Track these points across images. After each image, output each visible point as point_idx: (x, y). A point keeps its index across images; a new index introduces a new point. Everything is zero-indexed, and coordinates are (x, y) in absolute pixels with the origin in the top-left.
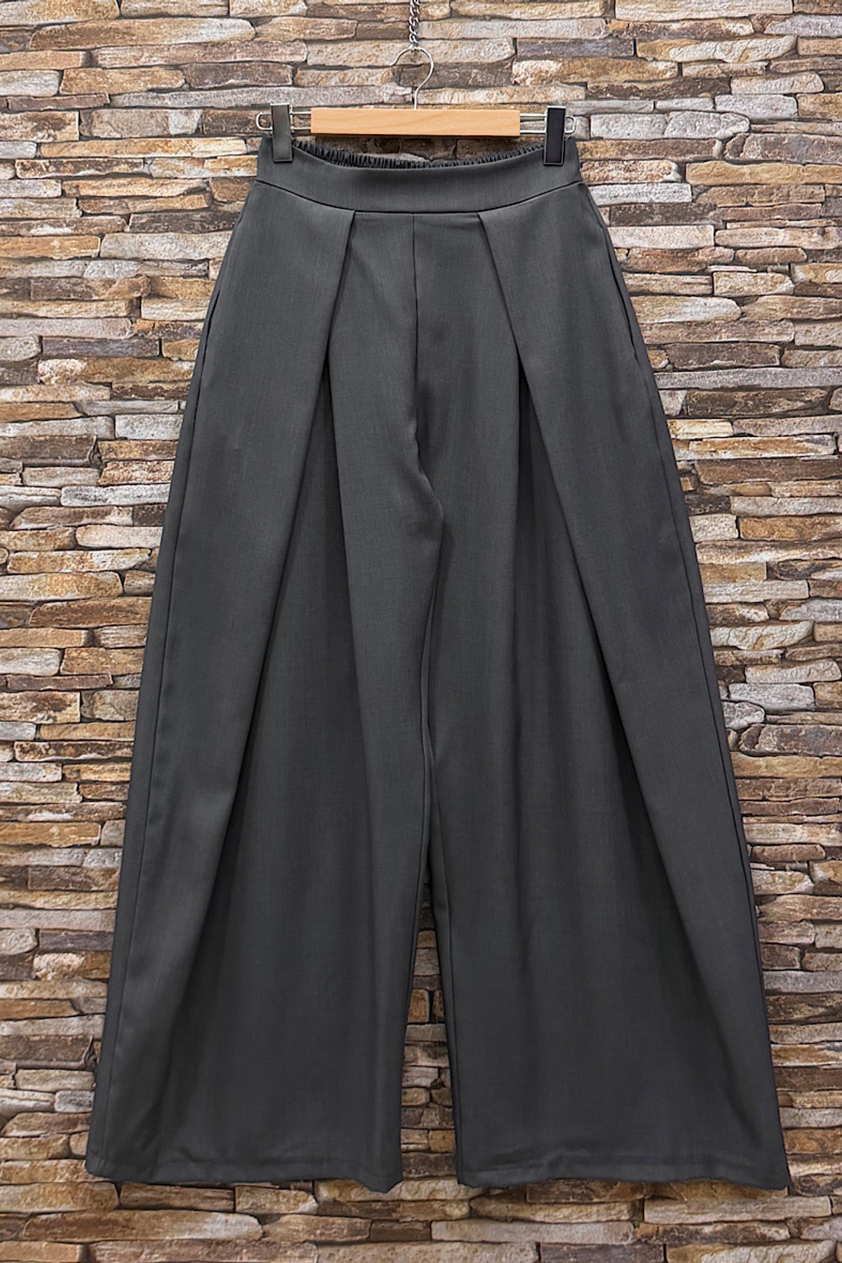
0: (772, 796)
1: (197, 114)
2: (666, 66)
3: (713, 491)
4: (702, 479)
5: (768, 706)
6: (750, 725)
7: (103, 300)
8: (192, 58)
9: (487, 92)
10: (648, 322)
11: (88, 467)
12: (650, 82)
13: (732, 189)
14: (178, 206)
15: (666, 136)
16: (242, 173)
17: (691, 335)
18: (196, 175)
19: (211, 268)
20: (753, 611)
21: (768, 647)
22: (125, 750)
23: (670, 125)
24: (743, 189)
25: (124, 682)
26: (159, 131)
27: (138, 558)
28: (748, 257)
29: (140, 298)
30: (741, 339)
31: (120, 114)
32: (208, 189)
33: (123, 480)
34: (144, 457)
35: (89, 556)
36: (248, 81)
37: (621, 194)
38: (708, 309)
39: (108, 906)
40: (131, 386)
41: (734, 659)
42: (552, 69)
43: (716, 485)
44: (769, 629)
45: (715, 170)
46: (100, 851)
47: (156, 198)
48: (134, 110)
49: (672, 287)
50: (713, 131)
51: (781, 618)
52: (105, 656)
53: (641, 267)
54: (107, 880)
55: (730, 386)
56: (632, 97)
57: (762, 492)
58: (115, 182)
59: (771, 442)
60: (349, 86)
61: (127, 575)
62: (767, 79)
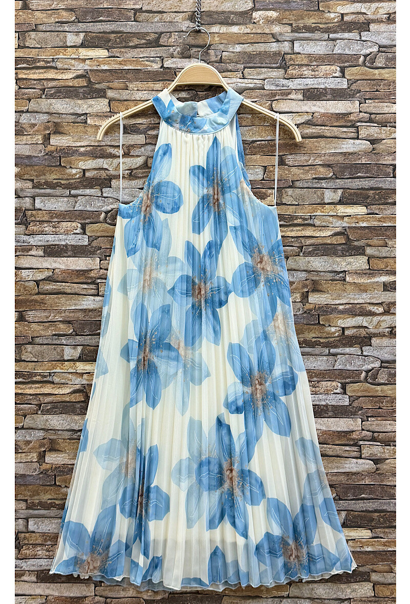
0: (384, 406)
1: (82, 35)
2: (335, 16)
3: (356, 243)
4: (350, 237)
5: (383, 358)
6: (373, 369)
7: (30, 135)
8: (80, 5)
9: (239, 27)
10: (323, 152)
11: (20, 224)
12: (326, 23)
13: (369, 82)
14: (71, 84)
15: (334, 53)
16: (106, 67)
17: (346, 160)
18: (81, 68)
19: (88, 118)
20: (376, 308)
21: (383, 327)
22: (38, 377)
23: (337, 47)
24: (375, 82)
25: (37, 340)
26: (61, 44)
27: (47, 274)
28: (377, 119)
29: (50, 134)
30: (372, 163)
31: (41, 35)
32: (87, 76)
33: (39, 232)
34: (50, 220)
35: (20, 273)
36: (110, 19)
37: (310, 83)
38: (355, 146)
39: (27, 461)
40: (44, 181)
41: (365, 333)
42: (274, 16)
43: (358, 240)
44: (384, 318)
45: (360, 71)
46: (23, 431)
47: (59, 80)
48: (48, 33)
49: (336, 134)
50: (360, 50)
51: (391, 312)
52: (29, 327)
53: (319, 123)
54: (27, 446)
55: (366, 187)
56: (316, 32)
57: (382, 244)
58: (37, 71)
59: (388, 218)
60: (164, 22)
61: (40, 283)
62: (388, 24)
